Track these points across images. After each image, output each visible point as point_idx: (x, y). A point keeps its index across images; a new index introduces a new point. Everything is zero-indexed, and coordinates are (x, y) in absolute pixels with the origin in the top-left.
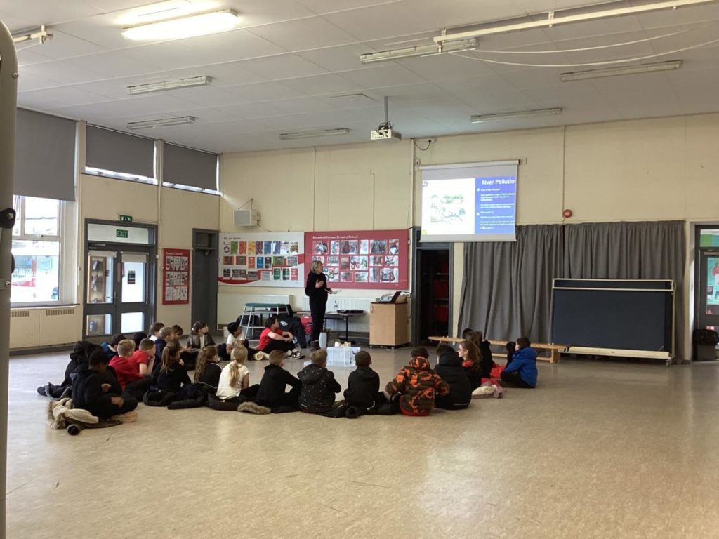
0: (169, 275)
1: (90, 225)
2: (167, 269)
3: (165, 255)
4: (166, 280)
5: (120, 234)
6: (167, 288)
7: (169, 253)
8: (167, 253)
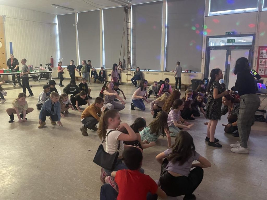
0: (262, 61)
1: (210, 39)
2: (260, 57)
3: (259, 50)
4: (260, 64)
5: (229, 41)
6: (259, 68)
7: (263, 49)
8: (261, 49)
